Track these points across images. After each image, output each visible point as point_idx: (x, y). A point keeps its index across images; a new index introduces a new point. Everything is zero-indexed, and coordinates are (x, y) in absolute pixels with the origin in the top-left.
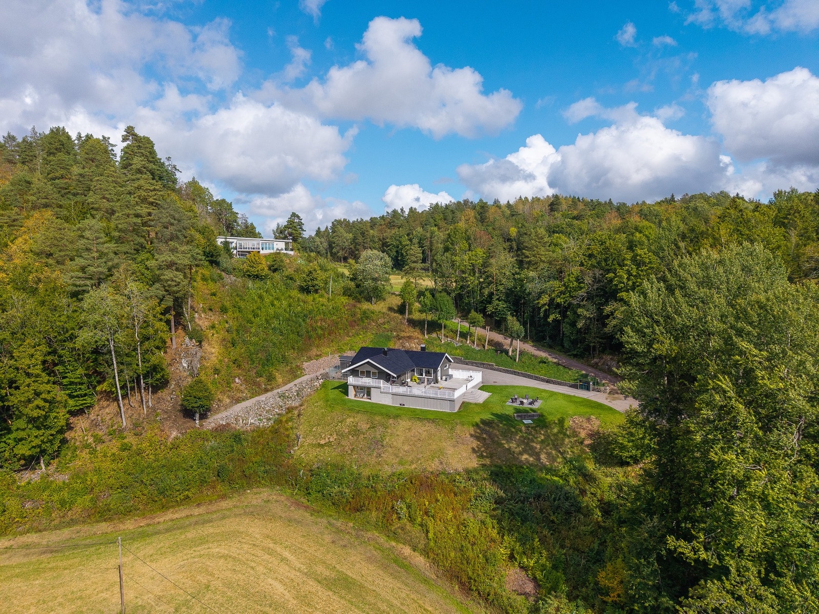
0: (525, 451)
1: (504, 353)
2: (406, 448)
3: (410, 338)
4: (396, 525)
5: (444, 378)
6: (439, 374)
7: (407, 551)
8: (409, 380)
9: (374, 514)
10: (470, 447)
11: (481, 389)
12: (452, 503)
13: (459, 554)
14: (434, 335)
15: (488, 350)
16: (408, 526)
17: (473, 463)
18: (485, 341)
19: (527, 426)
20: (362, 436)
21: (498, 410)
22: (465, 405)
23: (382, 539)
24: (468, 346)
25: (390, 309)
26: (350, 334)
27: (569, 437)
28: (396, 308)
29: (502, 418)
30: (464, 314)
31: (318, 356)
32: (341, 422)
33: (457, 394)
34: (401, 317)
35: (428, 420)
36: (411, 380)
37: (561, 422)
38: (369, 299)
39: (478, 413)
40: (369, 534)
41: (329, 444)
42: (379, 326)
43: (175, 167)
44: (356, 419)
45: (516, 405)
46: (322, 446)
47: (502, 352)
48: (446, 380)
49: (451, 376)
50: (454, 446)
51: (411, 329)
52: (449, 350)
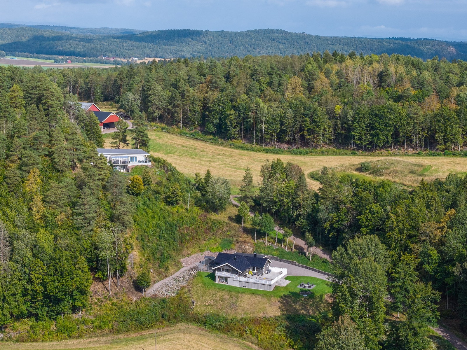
0: (302, 309)
2: (248, 307)
3: (245, 242)
4: (245, 336)
5: (266, 272)
6: (264, 270)
7: (250, 344)
8: (247, 273)
9: (236, 332)
10: (278, 307)
11: (286, 279)
12: (268, 328)
13: (270, 344)
14: (261, 240)
15: (294, 252)
16: (250, 336)
17: (279, 313)
18: (293, 246)
19: (305, 298)
20: (226, 302)
21: (292, 290)
22: (276, 287)
23: (240, 340)
24: (282, 249)
25: (230, 218)
26: (206, 239)
27: (324, 303)
28: (234, 218)
29: (294, 294)
30: (281, 222)
31: (189, 255)
32: (215, 295)
33: (273, 282)
34: (238, 226)
35: (258, 295)
36: (249, 273)
37: (321, 296)
38: (215, 210)
39: (283, 291)
40: (235, 339)
41: (210, 305)
42: (224, 232)
44: (223, 294)
45: (302, 288)
46: (207, 306)
47: (302, 254)
48: (267, 273)
49: (270, 271)
50: (270, 306)
51: (246, 235)
52: (270, 252)
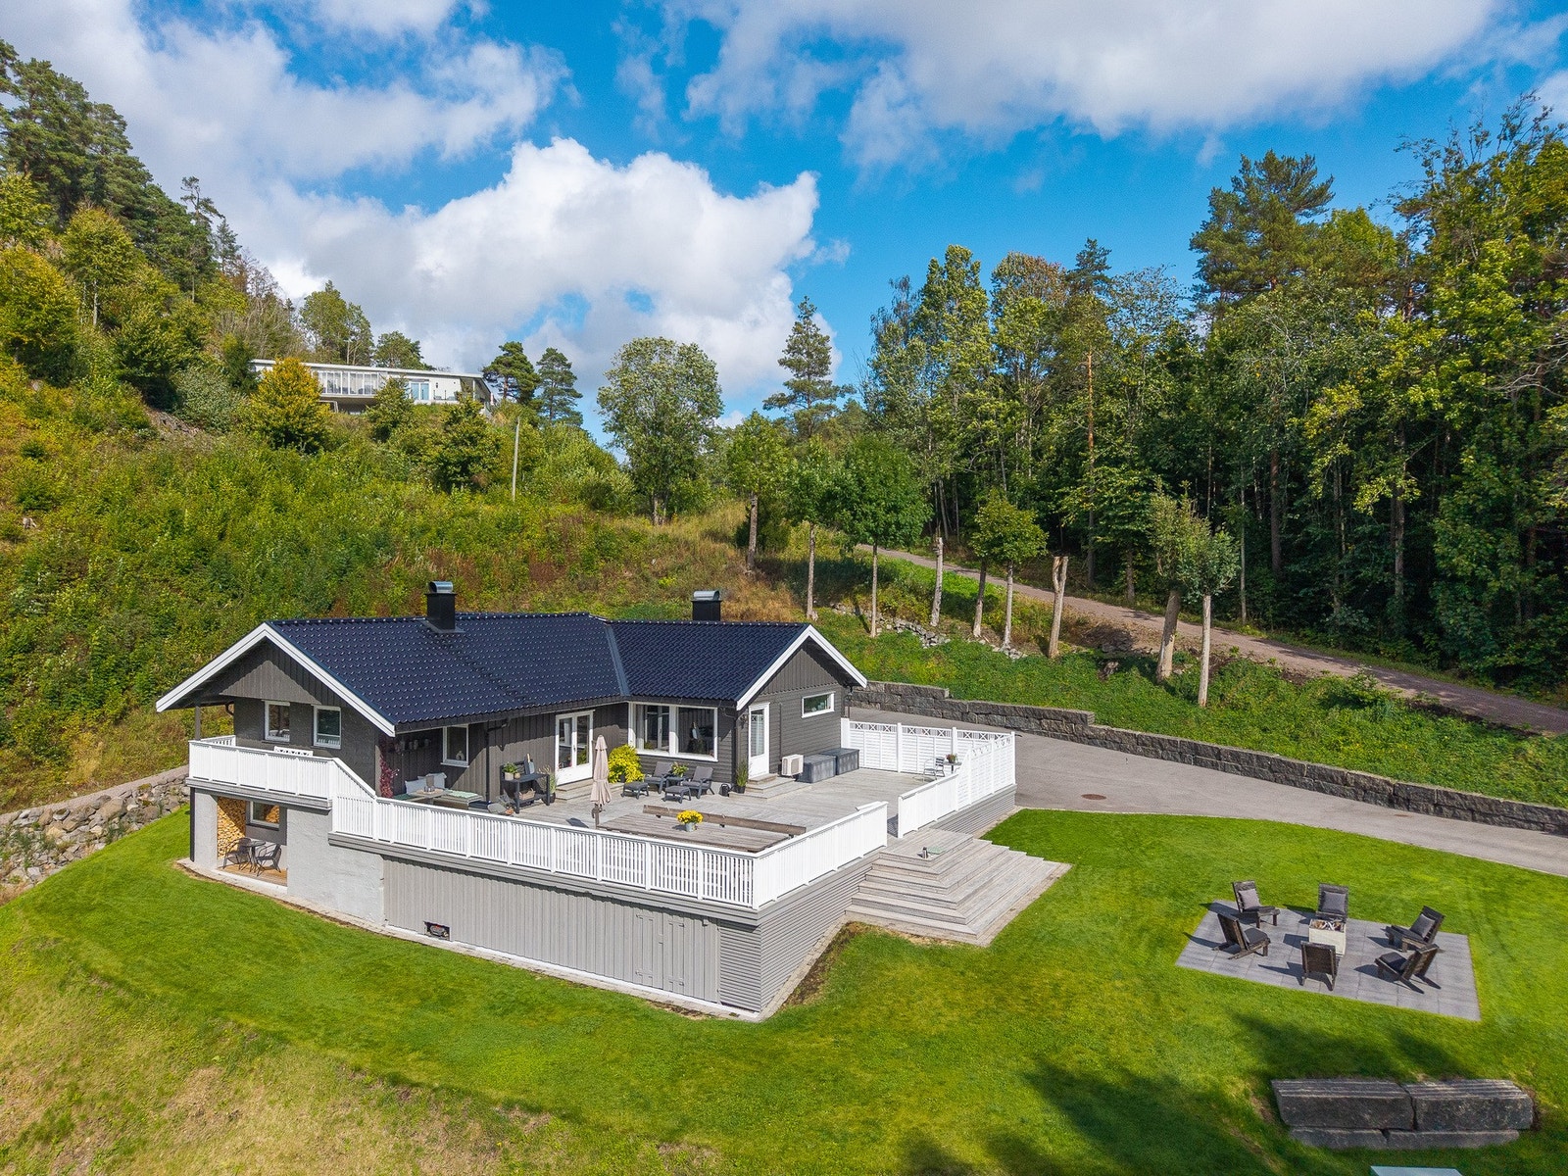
1: (1135, 671)
5: (793, 766)
11: (1003, 834)
14: (844, 609)
15: (1062, 659)
18: (1051, 623)
24: (978, 647)
28: (731, 534)
34: (735, 552)
43: (206, 204)
45: (1268, 974)
47: (1125, 665)
48: (805, 776)
51: (762, 590)
52: (891, 663)
